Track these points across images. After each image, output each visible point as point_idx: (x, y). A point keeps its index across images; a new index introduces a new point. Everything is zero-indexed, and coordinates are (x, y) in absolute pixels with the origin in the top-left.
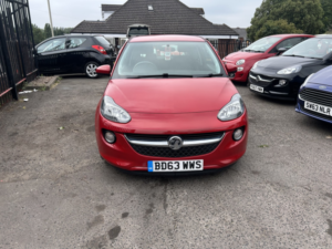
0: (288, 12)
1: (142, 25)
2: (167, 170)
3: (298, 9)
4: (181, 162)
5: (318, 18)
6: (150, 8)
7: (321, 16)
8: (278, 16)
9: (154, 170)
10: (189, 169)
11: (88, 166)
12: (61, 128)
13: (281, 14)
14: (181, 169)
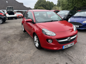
1: (11, 7)
2: (67, 47)
3: (44, 5)
4: (70, 44)
5: (49, 7)
6: (7, 2)
9: (64, 48)
10: (71, 46)
11: (35, 52)
12: (9, 42)
13: (41, 5)
14: (70, 46)
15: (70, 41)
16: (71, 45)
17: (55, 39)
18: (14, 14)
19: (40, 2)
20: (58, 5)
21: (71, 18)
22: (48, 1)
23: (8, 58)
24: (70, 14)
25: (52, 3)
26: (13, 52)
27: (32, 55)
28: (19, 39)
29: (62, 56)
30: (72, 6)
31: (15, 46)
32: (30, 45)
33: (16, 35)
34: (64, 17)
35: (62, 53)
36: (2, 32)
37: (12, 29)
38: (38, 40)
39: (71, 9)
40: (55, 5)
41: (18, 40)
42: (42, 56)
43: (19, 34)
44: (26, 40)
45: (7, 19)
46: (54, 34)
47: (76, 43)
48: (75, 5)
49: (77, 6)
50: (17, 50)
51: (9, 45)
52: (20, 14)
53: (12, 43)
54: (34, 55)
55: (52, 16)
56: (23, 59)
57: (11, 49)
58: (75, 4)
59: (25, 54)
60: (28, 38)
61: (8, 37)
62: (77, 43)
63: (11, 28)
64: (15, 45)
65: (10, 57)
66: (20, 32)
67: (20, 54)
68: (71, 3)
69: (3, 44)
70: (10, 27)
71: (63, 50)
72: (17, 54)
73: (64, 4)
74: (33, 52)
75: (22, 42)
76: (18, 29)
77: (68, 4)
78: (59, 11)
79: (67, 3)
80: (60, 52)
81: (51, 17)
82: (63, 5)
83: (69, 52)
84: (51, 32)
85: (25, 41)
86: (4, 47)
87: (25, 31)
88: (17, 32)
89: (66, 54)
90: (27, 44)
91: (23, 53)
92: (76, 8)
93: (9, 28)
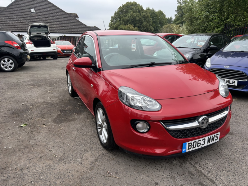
0: (132, 19)
1: (43, 24)
2: (197, 148)
3: (138, 18)
4: (206, 138)
5: (150, 25)
6: (33, 11)
7: (151, 23)
8: (126, 22)
9: (187, 151)
10: (211, 143)
11: (96, 161)
12: (23, 125)
13: (128, 21)
14: (206, 144)
15: (208, 127)
16: (209, 141)
17: (159, 121)
18: (49, 46)
19: (127, 12)
20: (177, 19)
21: (214, 56)
22: (148, 9)
23: (12, 176)
24: (212, 46)
25: (161, 13)
26: (30, 155)
27: (85, 169)
28: (55, 116)
29: (180, 175)
30: (218, 23)
31: (39, 137)
32: (83, 135)
33: (47, 103)
34: (194, 55)
35: (180, 166)
36: (9, 94)
37: (39, 86)
38: (107, 120)
39: (216, 30)
40: (169, 21)
41: (50, 120)
42: (116, 173)
43: (56, 101)
44: (74, 120)
45: (29, 57)
46: (155, 105)
47: (227, 136)
48: (228, 19)
49: (234, 21)
50: (43, 152)
51: (24, 135)
52: (68, 45)
53: (33, 127)
54: (91, 169)
55: (158, 50)
56: (58, 182)
57: (26, 147)
58: (228, 15)
59: (67, 166)
60: (82, 116)
61: (23, 111)
62: (232, 134)
63: (36, 84)
64: (41, 136)
65: (19, 173)
66: (61, 98)
67: (51, 162)
68: (215, 12)
69: (6, 132)
70: (33, 81)
71: (184, 157)
72: (41, 165)
73: (194, 15)
74: (91, 159)
75: (63, 128)
76: (56, 87)
77: (207, 17)
78: (178, 37)
79: (205, 13)
80: (175, 162)
81: (155, 55)
82: (192, 20)
83: (203, 163)
84: (148, 99)
85: (72, 123)
86: (6, 141)
87: (74, 94)
88: (51, 97)
89: (193, 170)
90: (75, 133)
91: (61, 159)
92: (231, 29)
93: (30, 85)
